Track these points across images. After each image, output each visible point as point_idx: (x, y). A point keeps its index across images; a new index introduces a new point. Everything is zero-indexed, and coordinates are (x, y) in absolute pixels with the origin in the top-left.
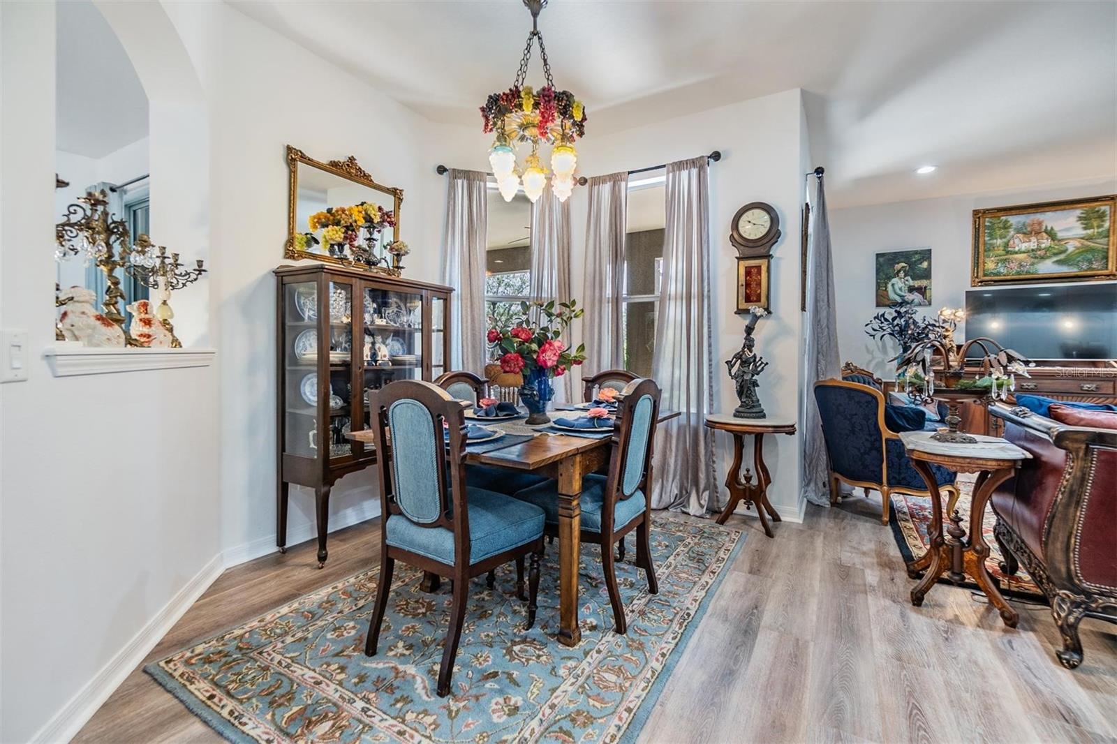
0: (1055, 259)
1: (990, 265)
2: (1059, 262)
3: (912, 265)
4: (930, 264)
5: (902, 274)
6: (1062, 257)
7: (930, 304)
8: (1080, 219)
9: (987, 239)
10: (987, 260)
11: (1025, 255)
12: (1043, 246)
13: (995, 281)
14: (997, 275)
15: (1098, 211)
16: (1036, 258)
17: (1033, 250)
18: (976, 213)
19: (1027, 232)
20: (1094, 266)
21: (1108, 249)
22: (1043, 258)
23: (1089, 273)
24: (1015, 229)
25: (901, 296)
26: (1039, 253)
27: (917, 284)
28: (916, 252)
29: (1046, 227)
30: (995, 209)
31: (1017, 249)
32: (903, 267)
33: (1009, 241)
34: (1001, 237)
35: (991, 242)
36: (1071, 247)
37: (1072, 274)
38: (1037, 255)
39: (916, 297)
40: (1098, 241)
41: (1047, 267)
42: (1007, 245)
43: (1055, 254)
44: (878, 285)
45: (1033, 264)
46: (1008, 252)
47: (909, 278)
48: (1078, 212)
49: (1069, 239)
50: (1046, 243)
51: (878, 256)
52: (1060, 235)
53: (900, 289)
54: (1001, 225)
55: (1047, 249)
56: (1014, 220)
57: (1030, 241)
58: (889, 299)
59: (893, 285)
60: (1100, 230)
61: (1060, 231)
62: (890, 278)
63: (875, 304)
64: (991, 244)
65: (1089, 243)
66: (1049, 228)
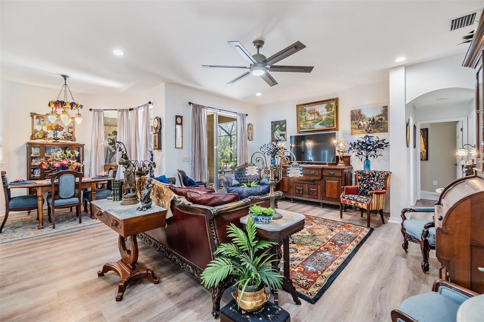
0: (319, 123)
1: (302, 126)
2: (321, 124)
3: (281, 126)
4: (286, 126)
5: (278, 129)
6: (321, 122)
7: (286, 140)
8: (326, 107)
9: (300, 116)
10: (301, 123)
11: (311, 121)
12: (316, 118)
13: (303, 132)
14: (303, 129)
15: (330, 105)
16: (314, 123)
17: (313, 120)
18: (297, 106)
19: (312, 113)
20: (331, 126)
21: (334, 119)
22: (316, 123)
23: (329, 128)
24: (308, 112)
25: (278, 138)
26: (315, 121)
27: (282, 133)
28: (282, 121)
29: (316, 111)
30: (302, 104)
31: (309, 119)
32: (278, 127)
33: (306, 117)
34: (304, 115)
35: (301, 117)
36: (324, 118)
37: (324, 129)
38: (315, 122)
39: (282, 138)
40: (331, 116)
41: (317, 126)
42: (306, 118)
43: (320, 121)
44: (272, 133)
45: (313, 125)
46: (306, 121)
47: (280, 131)
48: (325, 105)
49: (323, 115)
50: (317, 117)
51: (272, 122)
52: (321, 114)
53: (278, 135)
54: (304, 110)
55: (317, 119)
56: (308, 108)
57: (312, 116)
58: (275, 139)
59: (276, 133)
60: (332, 112)
61: (321, 112)
62: (275, 131)
63: (271, 140)
64: (302, 118)
65: (329, 117)
66: (317, 111)
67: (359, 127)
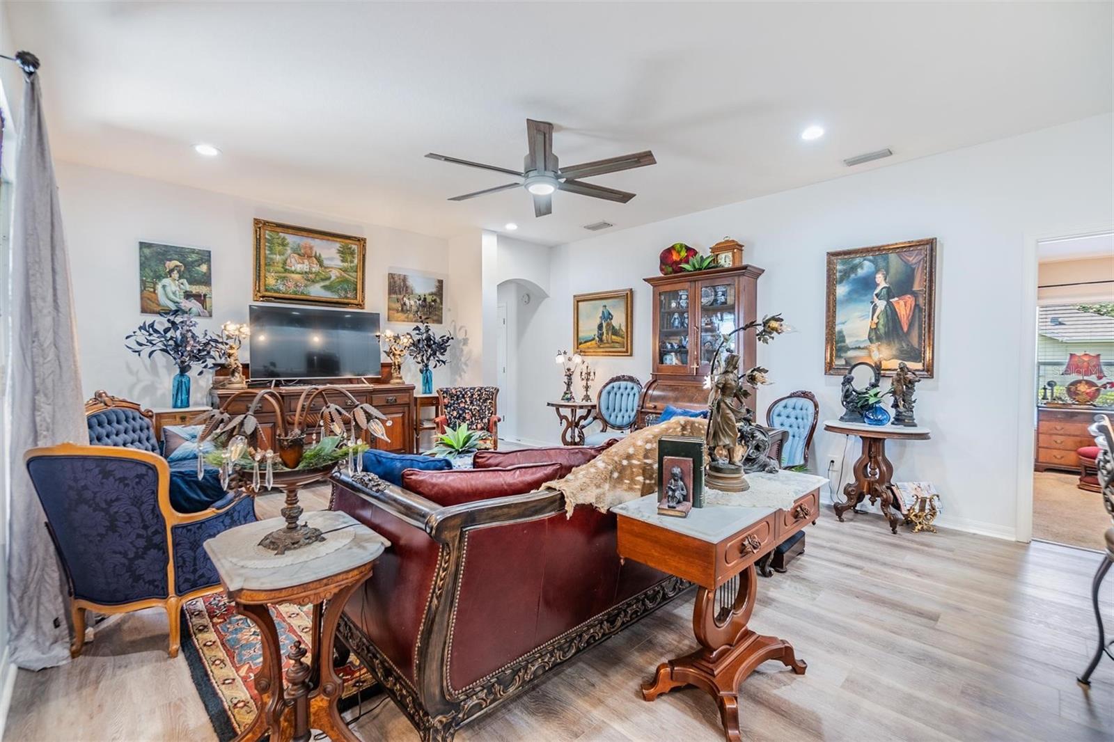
0: (322, 284)
1: (271, 281)
2: (325, 287)
3: (189, 266)
4: (209, 268)
5: (175, 275)
6: (327, 283)
7: (211, 316)
8: (339, 252)
9: (267, 252)
10: (268, 274)
11: (300, 276)
12: (314, 270)
13: (276, 298)
14: (277, 292)
15: (350, 248)
16: (309, 280)
17: (306, 272)
18: (257, 222)
19: (306, 255)
20: (349, 296)
21: (357, 282)
22: (314, 282)
23: (346, 301)
24: (292, 248)
25: (175, 302)
26: (310, 276)
27: (195, 289)
28: (193, 251)
29: (316, 253)
30: (274, 223)
31: (293, 268)
32: (177, 266)
33: (287, 260)
34: (281, 254)
35: (271, 256)
36: (334, 274)
37: (335, 300)
38: (310, 278)
39: (194, 305)
40: (351, 274)
41: (316, 291)
42: (285, 263)
43: (323, 280)
44: (143, 284)
45: (306, 286)
46: (286, 270)
47: (185, 281)
48: (338, 245)
49: (332, 268)
50: (316, 268)
51: (142, 245)
52: (326, 263)
53: (174, 293)
54: (280, 241)
55: (317, 274)
56: (291, 239)
57: (303, 263)
58: (159, 305)
59: (164, 287)
60: (352, 265)
61: (326, 259)
62: (159, 277)
63: (139, 309)
64: (271, 259)
65: (345, 275)
66: (318, 254)
67: (404, 309)
